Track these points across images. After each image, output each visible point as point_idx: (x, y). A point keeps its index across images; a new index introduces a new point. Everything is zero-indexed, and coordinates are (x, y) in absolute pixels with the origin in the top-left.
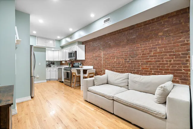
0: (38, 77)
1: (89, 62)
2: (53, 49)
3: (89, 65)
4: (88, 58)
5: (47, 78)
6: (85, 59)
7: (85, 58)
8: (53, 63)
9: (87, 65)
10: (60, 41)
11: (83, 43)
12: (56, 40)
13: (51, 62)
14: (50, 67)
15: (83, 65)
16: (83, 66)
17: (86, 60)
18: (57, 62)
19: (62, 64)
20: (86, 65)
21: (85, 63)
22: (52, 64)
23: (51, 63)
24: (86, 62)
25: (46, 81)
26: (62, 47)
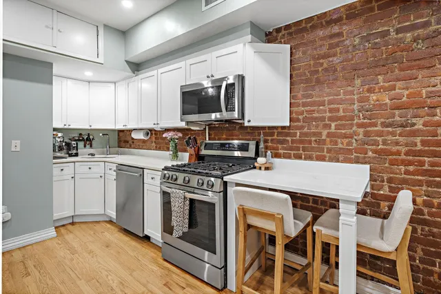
1: (321, 142)
2: (89, 74)
6: (288, 125)
7: (291, 120)
8: (88, 139)
9: (309, 158)
10: (124, 33)
11: (271, 36)
12: (106, 26)
13: (76, 135)
14: (70, 156)
15: (277, 156)
17: (298, 128)
18: (106, 133)
19: (127, 142)
21: (282, 142)
22: (81, 144)
23: (79, 140)
24: (302, 141)
26: (137, 67)
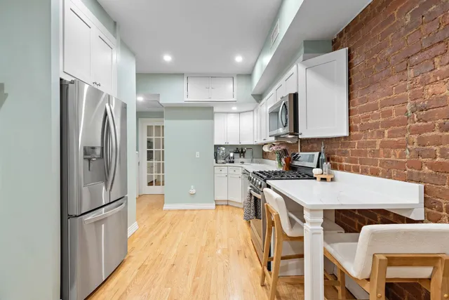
0: (193, 191)
1: (375, 153)
2: (234, 109)
3: (375, 173)
4: (376, 126)
5: (218, 198)
6: (345, 133)
7: (350, 129)
8: (242, 152)
9: (364, 172)
10: (251, 75)
12: (239, 75)
13: (233, 149)
14: (230, 162)
16: (338, 173)
17: (358, 138)
18: (250, 147)
20: (356, 170)
21: (345, 154)
22: (237, 156)
23: (235, 153)
24: (359, 153)
25: (213, 206)
26: (261, 98)
